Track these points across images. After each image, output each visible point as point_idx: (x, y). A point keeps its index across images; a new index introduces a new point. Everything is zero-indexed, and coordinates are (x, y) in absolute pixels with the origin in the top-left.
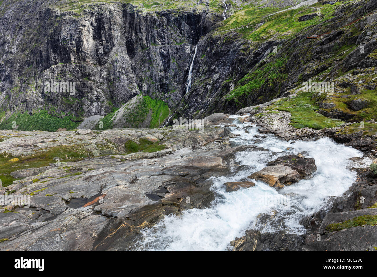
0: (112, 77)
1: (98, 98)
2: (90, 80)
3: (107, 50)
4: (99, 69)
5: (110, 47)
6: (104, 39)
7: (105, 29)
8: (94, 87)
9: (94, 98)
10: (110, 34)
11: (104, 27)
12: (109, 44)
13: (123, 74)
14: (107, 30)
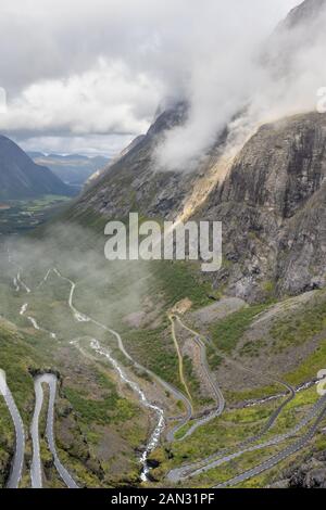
0: (290, 242)
1: (256, 271)
2: (258, 236)
3: (305, 194)
4: (279, 224)
5: (310, 190)
6: (305, 173)
7: (311, 157)
8: (258, 250)
9: (250, 269)
10: (319, 167)
11: (311, 153)
12: (311, 184)
13: (310, 241)
14: (314, 159)
